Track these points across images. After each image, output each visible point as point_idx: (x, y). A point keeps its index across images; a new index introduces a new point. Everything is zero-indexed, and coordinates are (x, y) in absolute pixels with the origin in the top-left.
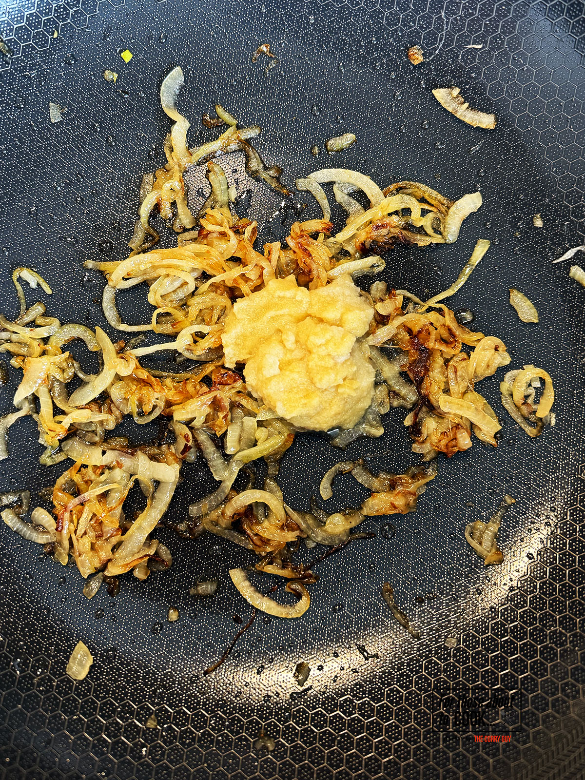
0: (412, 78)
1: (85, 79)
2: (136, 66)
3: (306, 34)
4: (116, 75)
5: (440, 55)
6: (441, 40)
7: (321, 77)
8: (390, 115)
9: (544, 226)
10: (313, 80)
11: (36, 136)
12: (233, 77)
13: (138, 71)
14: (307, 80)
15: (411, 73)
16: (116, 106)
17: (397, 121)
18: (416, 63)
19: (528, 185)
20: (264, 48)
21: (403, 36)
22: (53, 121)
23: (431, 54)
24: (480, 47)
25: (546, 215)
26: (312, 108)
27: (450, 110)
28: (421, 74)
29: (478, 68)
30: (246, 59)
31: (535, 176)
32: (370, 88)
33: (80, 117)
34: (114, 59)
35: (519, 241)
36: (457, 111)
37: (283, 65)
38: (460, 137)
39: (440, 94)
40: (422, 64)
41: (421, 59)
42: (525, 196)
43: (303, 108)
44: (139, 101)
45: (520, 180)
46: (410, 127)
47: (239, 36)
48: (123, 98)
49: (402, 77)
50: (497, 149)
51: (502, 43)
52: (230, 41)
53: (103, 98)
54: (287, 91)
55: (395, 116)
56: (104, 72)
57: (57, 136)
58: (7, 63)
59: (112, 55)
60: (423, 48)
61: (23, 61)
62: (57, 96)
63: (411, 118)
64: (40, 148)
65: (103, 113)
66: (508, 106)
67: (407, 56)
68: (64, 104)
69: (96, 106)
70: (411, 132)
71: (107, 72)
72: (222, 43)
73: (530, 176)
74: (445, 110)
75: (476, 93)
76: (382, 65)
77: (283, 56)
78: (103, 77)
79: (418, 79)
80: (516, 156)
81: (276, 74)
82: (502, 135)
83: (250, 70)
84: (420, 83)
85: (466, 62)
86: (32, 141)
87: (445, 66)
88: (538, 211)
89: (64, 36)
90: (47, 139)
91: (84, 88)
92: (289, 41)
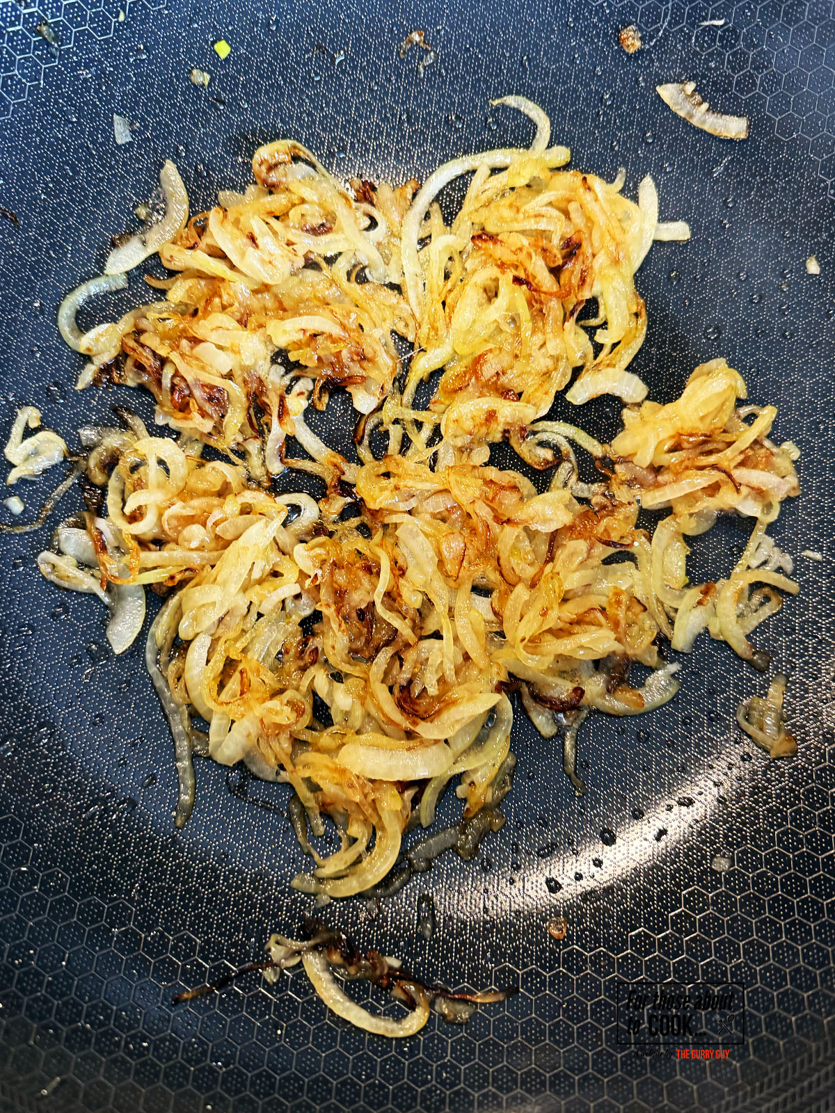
0: (626, 73)
1: (164, 81)
2: (235, 63)
3: (475, 15)
4: (207, 77)
5: (665, 38)
6: (666, 16)
7: (497, 76)
8: (596, 127)
9: (822, 271)
10: (486, 81)
11: (95, 164)
12: (373, 78)
13: (238, 71)
14: (478, 80)
15: (624, 66)
16: (208, 121)
17: (607, 135)
18: (631, 50)
19: (796, 216)
20: (416, 37)
21: (611, 14)
22: (119, 142)
23: (651, 38)
24: (721, 22)
25: (824, 257)
26: (486, 119)
27: (682, 114)
28: (639, 67)
29: (720, 54)
30: (391, 52)
31: (806, 202)
32: (567, 90)
33: (157, 137)
34: (204, 55)
35: (787, 296)
36: (691, 116)
37: (443, 61)
38: (697, 154)
39: (667, 92)
40: (640, 52)
41: (638, 44)
42: (792, 232)
43: (473, 120)
44: (241, 114)
45: (785, 210)
46: (625, 143)
47: (380, 21)
48: (217, 109)
49: (612, 73)
50: (750, 169)
51: (753, 16)
52: (368, 27)
53: (189, 109)
54: (450, 97)
55: (604, 128)
56: (190, 72)
57: (125, 164)
58: (53, 56)
59: (202, 48)
60: (640, 29)
61: (75, 54)
62: (124, 107)
63: (627, 129)
64: (101, 180)
65: (190, 130)
66: (763, 106)
67: (618, 42)
68: (135, 117)
69: (179, 121)
70: (628, 150)
71: (195, 72)
72: (356, 31)
73: (798, 203)
74: (675, 116)
75: (717, 91)
76: (583, 56)
77: (444, 48)
78: (188, 79)
79: (635, 74)
80: (777, 176)
81: (434, 74)
82: (757, 148)
83: (397, 68)
84: (637, 80)
85: (702, 47)
86: (90, 170)
87: (672, 53)
88: (812, 252)
89: (133, 19)
90: (112, 168)
91: (162, 95)
92: (451, 27)
